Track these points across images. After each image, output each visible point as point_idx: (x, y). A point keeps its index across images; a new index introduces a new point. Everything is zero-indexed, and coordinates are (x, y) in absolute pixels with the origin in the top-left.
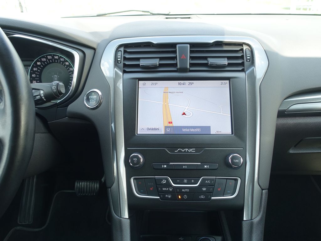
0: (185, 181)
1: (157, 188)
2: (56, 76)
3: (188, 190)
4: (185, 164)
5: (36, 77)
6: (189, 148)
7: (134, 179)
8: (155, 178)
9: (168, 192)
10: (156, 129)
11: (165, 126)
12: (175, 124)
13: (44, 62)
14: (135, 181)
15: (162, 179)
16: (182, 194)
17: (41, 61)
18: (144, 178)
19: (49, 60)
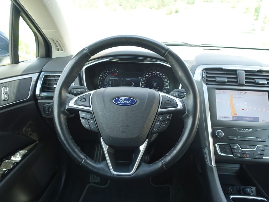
0: (248, 147)
1: (231, 150)
2: (155, 83)
3: (249, 152)
4: (248, 138)
5: (144, 84)
6: (249, 129)
7: (218, 144)
8: (230, 145)
9: (238, 153)
10: (227, 117)
11: (233, 116)
12: (238, 115)
13: (150, 75)
14: (218, 146)
15: (234, 146)
16: (246, 154)
17: (148, 75)
18: (224, 144)
19: (153, 74)
